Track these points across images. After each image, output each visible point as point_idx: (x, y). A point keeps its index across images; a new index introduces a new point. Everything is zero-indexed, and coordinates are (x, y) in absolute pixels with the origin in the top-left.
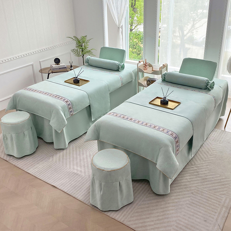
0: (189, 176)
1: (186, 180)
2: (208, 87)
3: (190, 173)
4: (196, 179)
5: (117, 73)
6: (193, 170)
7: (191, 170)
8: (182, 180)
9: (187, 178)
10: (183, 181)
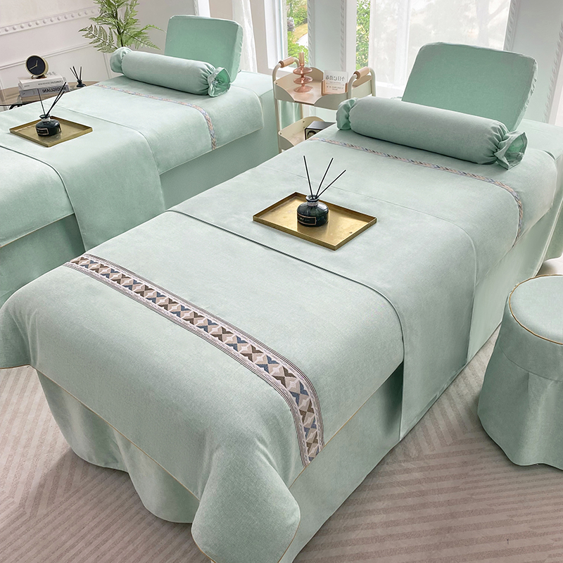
0: (386, 511)
1: (369, 533)
2: (500, 154)
3: (392, 497)
4: (408, 529)
5: (199, 102)
6: (405, 483)
7: (400, 484)
8: (355, 528)
9: (377, 519)
10: (353, 536)
